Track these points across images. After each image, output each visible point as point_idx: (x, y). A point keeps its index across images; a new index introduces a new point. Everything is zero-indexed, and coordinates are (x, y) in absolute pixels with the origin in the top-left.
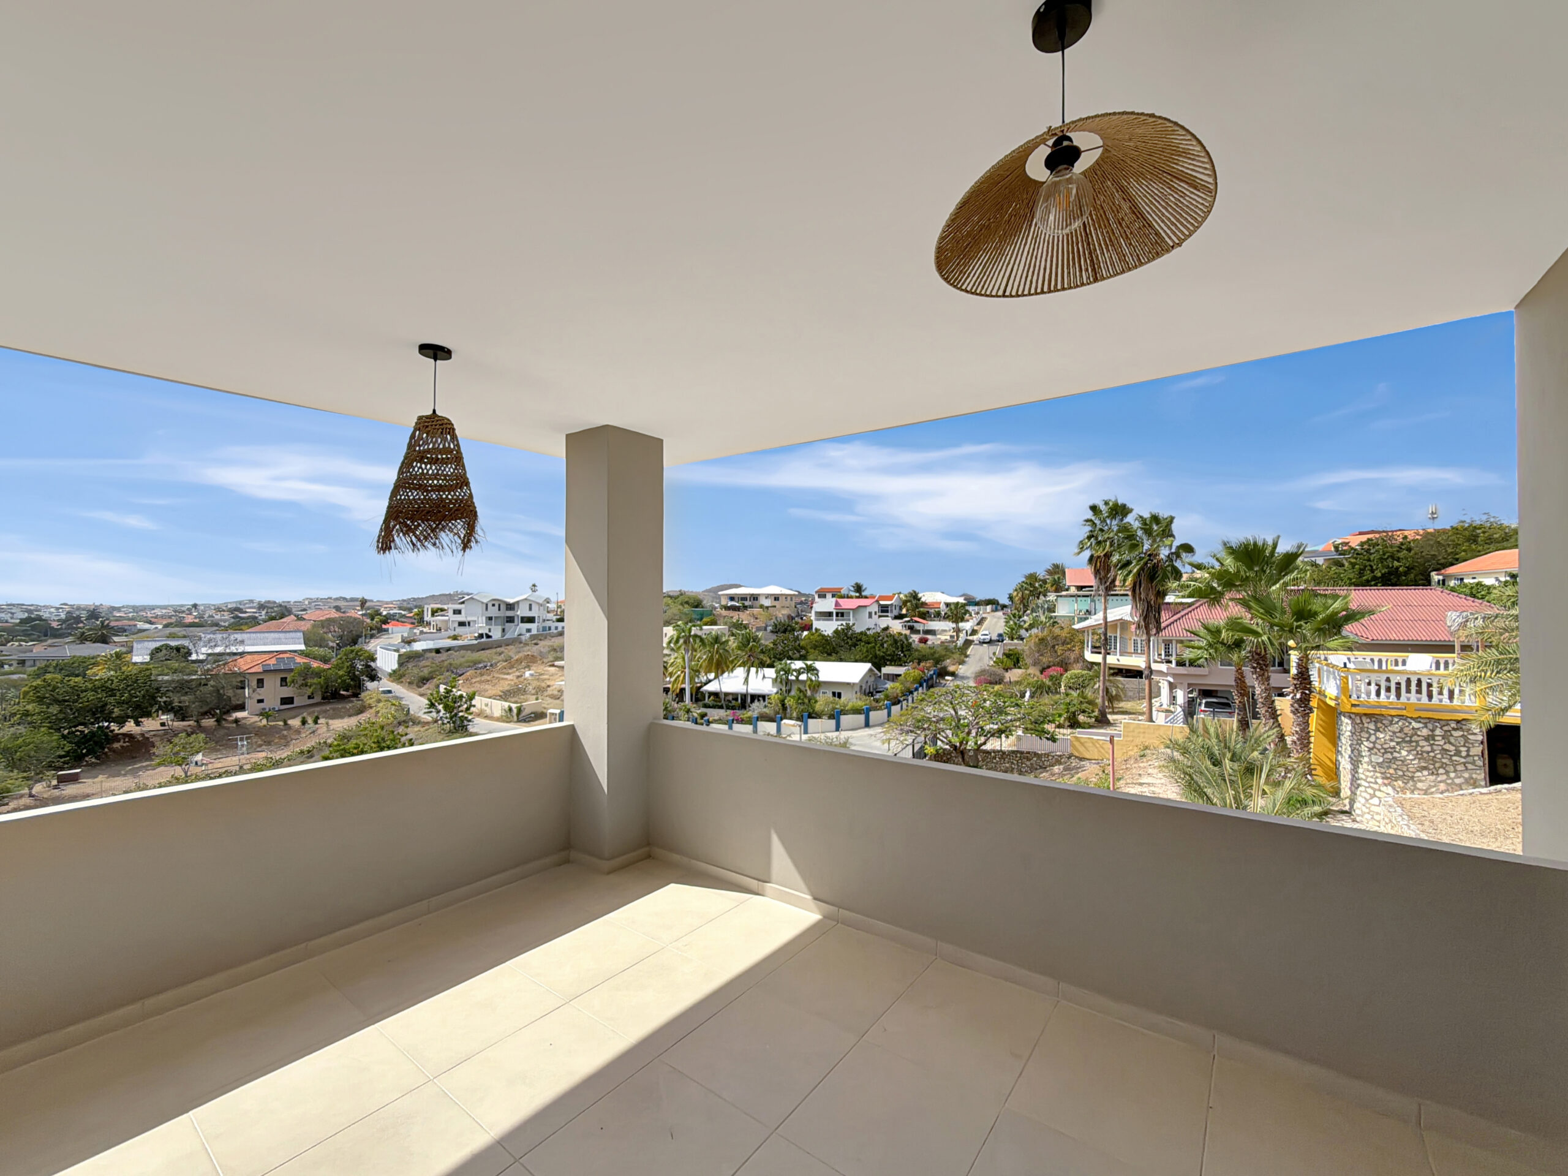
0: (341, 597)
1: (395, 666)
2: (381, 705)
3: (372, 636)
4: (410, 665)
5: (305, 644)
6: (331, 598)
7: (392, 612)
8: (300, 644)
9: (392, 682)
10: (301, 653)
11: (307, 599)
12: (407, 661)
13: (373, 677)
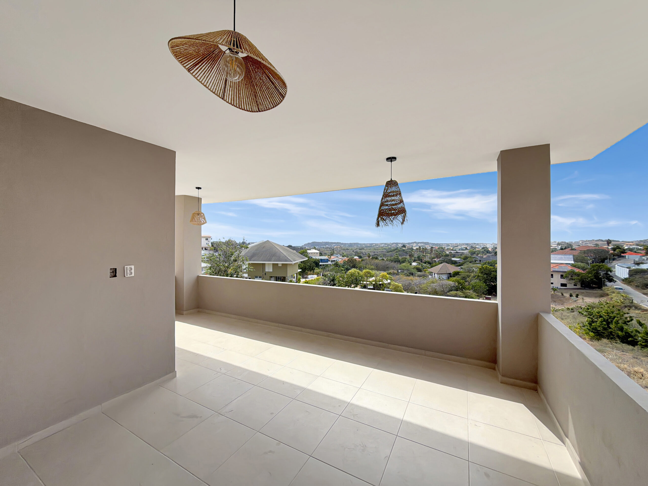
0: (600, 240)
1: (627, 276)
2: (614, 295)
3: (614, 259)
4: (637, 277)
5: (574, 261)
6: (594, 240)
7: (631, 247)
8: (572, 261)
9: (624, 284)
10: (572, 265)
11: (581, 241)
12: (635, 274)
13: (611, 280)
